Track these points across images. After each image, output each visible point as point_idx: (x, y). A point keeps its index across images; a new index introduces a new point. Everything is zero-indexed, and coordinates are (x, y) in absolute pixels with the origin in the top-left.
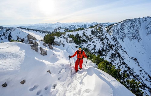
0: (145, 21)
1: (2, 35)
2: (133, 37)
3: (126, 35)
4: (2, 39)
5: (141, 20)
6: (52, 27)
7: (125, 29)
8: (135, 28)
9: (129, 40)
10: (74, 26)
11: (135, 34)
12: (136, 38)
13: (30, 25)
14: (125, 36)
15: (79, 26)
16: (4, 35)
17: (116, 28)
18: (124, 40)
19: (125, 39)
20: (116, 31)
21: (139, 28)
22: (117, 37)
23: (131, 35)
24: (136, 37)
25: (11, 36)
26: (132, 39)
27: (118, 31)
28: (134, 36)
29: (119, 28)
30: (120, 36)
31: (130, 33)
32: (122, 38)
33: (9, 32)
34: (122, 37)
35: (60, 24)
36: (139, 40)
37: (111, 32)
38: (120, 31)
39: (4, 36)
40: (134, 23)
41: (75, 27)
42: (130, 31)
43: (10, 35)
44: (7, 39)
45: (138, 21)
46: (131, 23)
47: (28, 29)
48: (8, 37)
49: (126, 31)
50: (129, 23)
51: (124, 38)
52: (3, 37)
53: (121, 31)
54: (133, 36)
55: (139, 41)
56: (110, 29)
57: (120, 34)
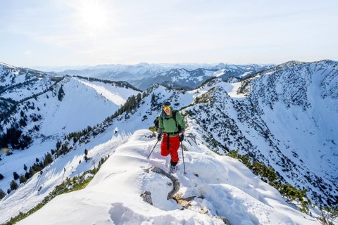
0: (320, 69)
1: (48, 90)
2: (294, 101)
3: (279, 97)
4: (48, 97)
5: (312, 67)
6: (131, 71)
7: (277, 84)
8: (298, 84)
9: (284, 106)
10: (176, 70)
11: (297, 95)
12: (300, 103)
13: (85, 68)
14: (277, 99)
15: (187, 71)
16: (51, 89)
17: (258, 83)
18: (274, 107)
19: (276, 104)
20: (258, 88)
21: (307, 83)
22: (260, 100)
23: (290, 98)
24: (299, 100)
25: (63, 92)
26: (291, 105)
27: (262, 90)
28: (296, 99)
29: (265, 82)
30: (266, 98)
31: (287, 93)
32: (270, 103)
33: (59, 84)
34: (271, 101)
35: (147, 67)
36: (306, 107)
37: (247, 91)
38: (266, 89)
39: (51, 92)
40: (297, 74)
41: (179, 74)
42: (288, 89)
43: (61, 91)
44: (57, 97)
45: (305, 69)
46: (289, 73)
47: (91, 80)
48: (58, 94)
49: (279, 88)
50: (286, 74)
51: (275, 102)
52: (49, 93)
53: (268, 90)
54: (294, 98)
55: (305, 110)
56: (247, 84)
57: (266, 94)
